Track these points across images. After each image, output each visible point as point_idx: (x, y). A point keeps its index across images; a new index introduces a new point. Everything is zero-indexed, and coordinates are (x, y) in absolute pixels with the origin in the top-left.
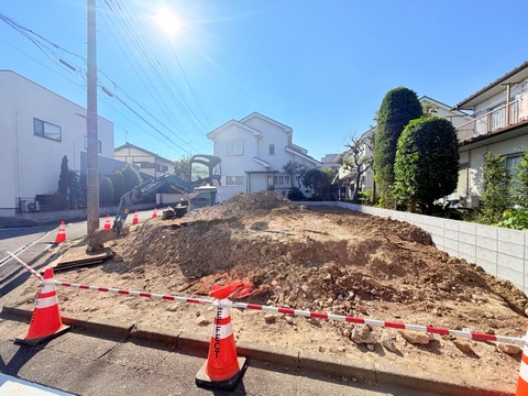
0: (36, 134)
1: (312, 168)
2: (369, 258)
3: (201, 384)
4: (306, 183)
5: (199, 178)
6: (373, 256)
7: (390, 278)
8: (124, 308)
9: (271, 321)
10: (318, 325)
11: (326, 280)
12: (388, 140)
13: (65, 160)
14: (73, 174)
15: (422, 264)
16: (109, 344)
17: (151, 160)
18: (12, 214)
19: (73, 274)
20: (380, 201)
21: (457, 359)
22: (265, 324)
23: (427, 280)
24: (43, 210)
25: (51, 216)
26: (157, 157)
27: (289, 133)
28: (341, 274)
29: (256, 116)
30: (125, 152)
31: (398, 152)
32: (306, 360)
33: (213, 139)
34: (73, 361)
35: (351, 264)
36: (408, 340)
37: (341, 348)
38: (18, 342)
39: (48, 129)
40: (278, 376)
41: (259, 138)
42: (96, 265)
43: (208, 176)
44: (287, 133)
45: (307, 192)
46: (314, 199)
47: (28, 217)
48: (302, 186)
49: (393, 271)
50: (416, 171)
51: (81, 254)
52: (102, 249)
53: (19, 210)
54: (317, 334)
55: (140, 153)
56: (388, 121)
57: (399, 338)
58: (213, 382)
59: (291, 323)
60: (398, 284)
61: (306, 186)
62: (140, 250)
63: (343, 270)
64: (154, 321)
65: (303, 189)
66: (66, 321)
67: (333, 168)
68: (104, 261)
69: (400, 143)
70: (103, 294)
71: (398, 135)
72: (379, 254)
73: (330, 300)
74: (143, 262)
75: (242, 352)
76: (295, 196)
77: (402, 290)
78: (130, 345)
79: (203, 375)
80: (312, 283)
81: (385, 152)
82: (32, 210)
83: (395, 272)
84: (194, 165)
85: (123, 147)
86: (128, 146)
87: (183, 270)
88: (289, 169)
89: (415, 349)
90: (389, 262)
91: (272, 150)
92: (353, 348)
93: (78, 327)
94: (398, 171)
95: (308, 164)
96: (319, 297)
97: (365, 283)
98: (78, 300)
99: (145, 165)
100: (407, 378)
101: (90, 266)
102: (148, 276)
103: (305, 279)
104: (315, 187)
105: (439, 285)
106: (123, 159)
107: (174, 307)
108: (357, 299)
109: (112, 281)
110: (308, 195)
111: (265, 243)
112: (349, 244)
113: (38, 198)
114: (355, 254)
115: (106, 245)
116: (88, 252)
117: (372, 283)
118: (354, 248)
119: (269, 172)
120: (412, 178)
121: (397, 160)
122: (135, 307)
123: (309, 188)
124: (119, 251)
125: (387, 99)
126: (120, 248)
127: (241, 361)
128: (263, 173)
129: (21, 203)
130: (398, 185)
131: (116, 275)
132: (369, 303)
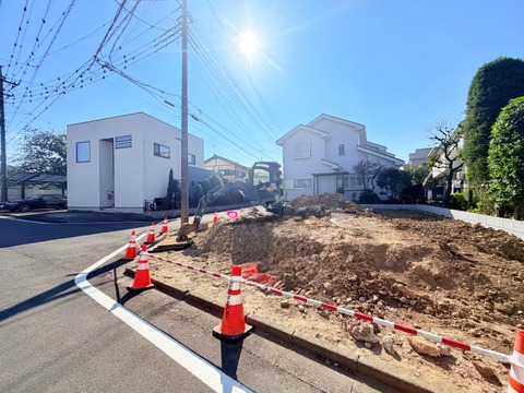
0: (155, 154)
1: (389, 166)
2: (410, 265)
3: (215, 335)
4: (381, 184)
5: (260, 183)
6: (416, 264)
7: (432, 290)
8: (188, 280)
9: (285, 306)
10: (326, 317)
11: (351, 281)
12: (479, 128)
13: (171, 172)
14: (176, 182)
15: (483, 279)
16: (172, 299)
17: (232, 168)
18: (141, 211)
19: (166, 254)
20: (479, 204)
21: (469, 380)
22: (279, 308)
23: (483, 298)
24: (158, 209)
25: (163, 213)
26: (237, 165)
27: (362, 131)
28: (370, 278)
29: (324, 117)
30: (213, 163)
31: (492, 142)
32: (298, 338)
33: (281, 145)
34: (151, 304)
35: (387, 269)
36: (414, 349)
37: (336, 338)
38: (128, 288)
39: (162, 150)
40: (272, 345)
41: (327, 140)
42: (180, 249)
43: (268, 180)
44: (359, 131)
45: (382, 193)
46: (391, 201)
47: (150, 214)
48: (377, 187)
49: (438, 282)
50: (517, 165)
51: (172, 241)
52: (186, 239)
53: (145, 209)
54: (322, 324)
55: (224, 163)
56: (479, 105)
57: (406, 345)
58: (222, 335)
59: (302, 312)
60: (440, 297)
61: (382, 187)
62: (209, 241)
63: (373, 274)
64: (203, 291)
65: (377, 190)
66: (153, 281)
67: (425, 164)
68: (186, 247)
69: (495, 130)
70: (178, 268)
71: (493, 121)
72: (425, 263)
73: (350, 299)
74: (209, 251)
75: (249, 321)
76: (368, 198)
77: (440, 303)
78: (183, 303)
79: (218, 329)
80: (336, 282)
81: (475, 143)
82: (152, 209)
83: (441, 284)
84: (256, 171)
85: (212, 158)
86: (215, 157)
87: (233, 259)
88: (361, 170)
89: (420, 358)
90: (435, 271)
91: (342, 150)
92: (349, 341)
93: (160, 286)
94: (492, 165)
95: (383, 163)
96: (340, 295)
97: (395, 290)
98: (163, 270)
99: (228, 172)
100: (387, 375)
101: (176, 250)
102: (209, 261)
103: (330, 277)
104: (393, 188)
105: (497, 305)
106: (212, 169)
107: (218, 283)
108: (380, 303)
109: (186, 261)
110: (384, 198)
111: (302, 242)
112: (390, 249)
113: (157, 200)
114: (395, 260)
115: (189, 236)
116: (177, 240)
117: (404, 291)
118: (395, 253)
119: (339, 174)
120: (512, 174)
121: (490, 151)
122: (194, 280)
123: (384, 190)
124: (197, 241)
125: (478, 77)
126: (198, 239)
127: (248, 328)
128: (330, 174)
129: (146, 204)
130: (495, 184)
131: (189, 257)
132: (392, 309)
